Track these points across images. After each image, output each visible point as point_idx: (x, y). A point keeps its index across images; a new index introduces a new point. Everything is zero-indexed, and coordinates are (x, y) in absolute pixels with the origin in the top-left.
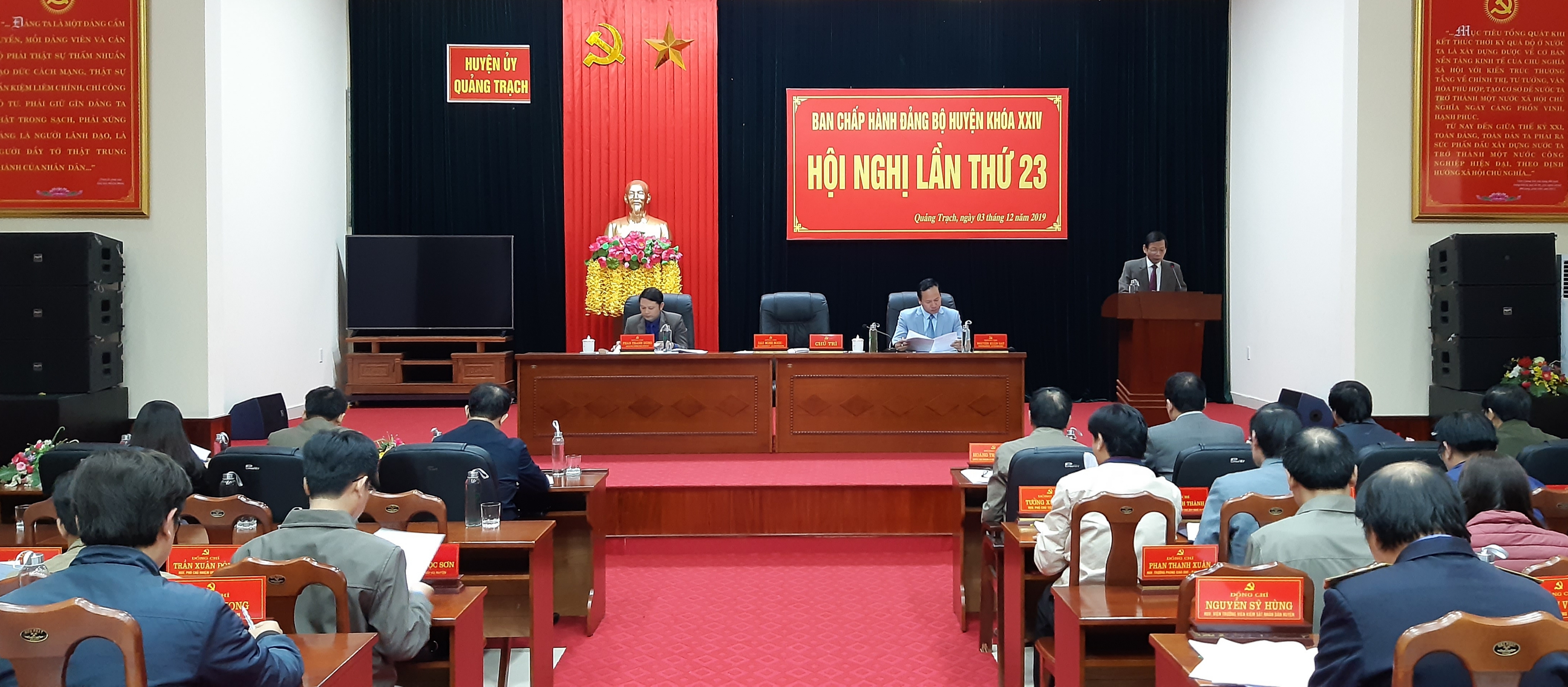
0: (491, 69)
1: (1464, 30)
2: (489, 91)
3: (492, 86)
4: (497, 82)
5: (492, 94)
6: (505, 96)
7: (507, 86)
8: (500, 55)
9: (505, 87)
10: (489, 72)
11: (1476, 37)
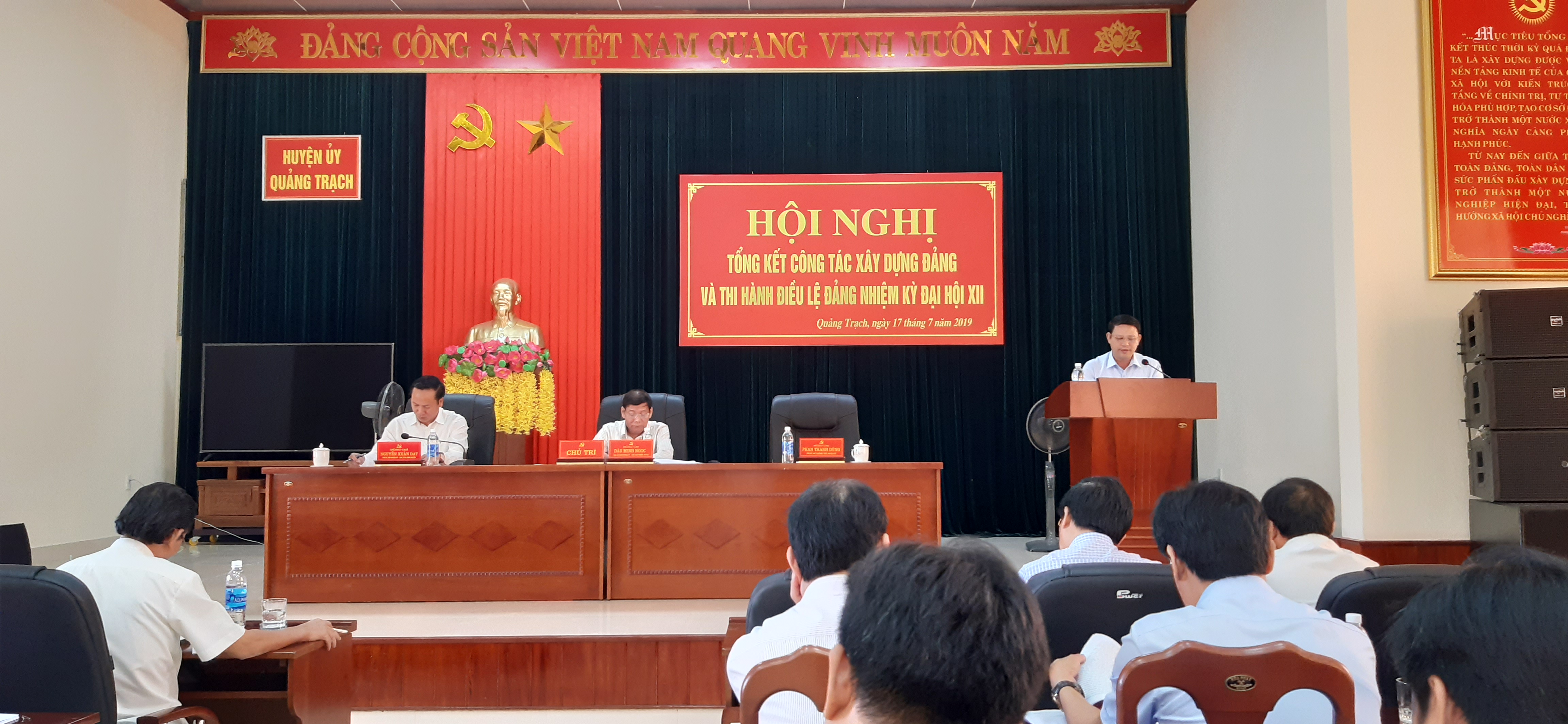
0: (311, 163)
1: (1485, 33)
2: (309, 187)
3: (313, 181)
4: (318, 177)
5: (313, 191)
6: (327, 192)
8: (323, 146)
9: (329, 182)
10: (310, 166)
11: (1502, 42)
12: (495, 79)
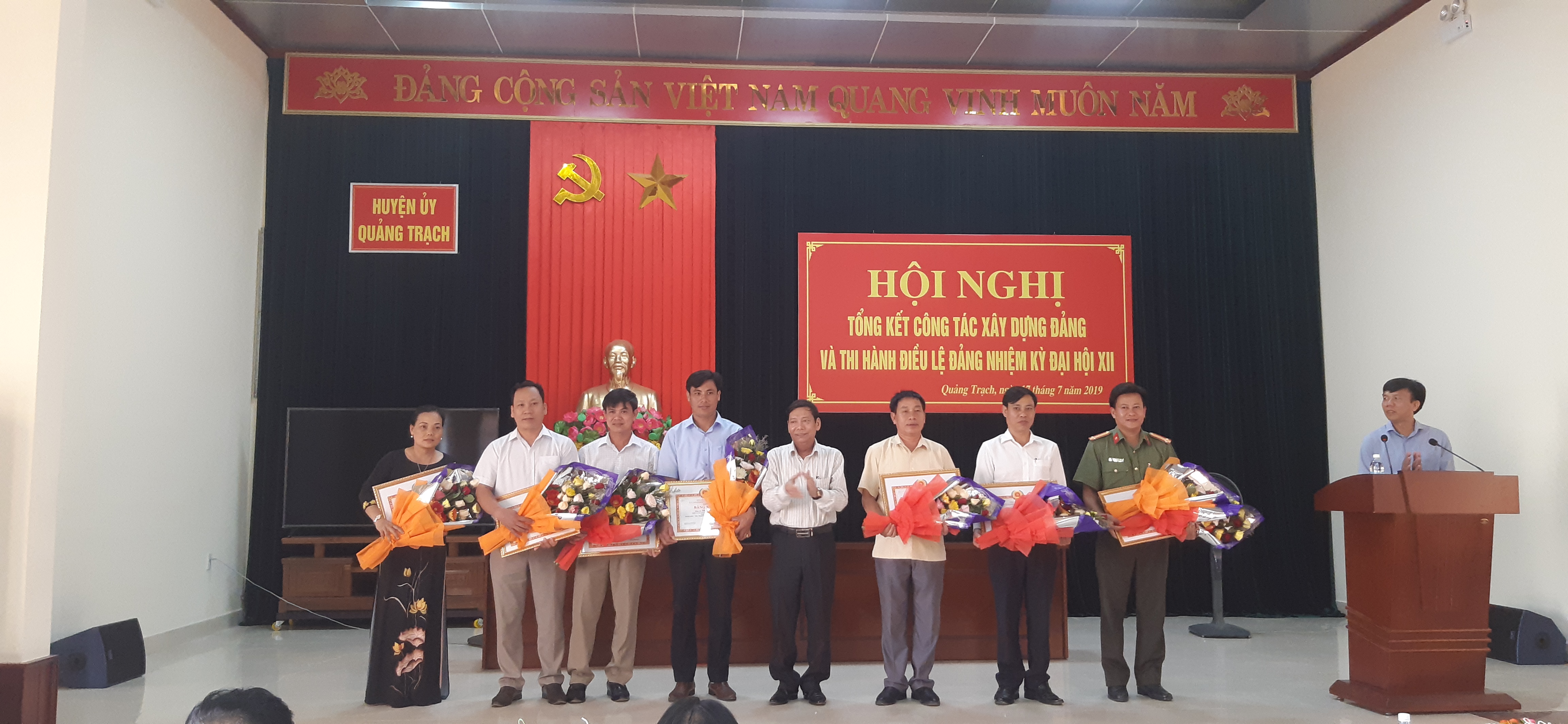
0: (404, 213)
2: (401, 239)
3: (406, 232)
4: (410, 228)
5: (406, 243)
6: (421, 245)
7: (423, 233)
8: (417, 196)
9: (423, 234)
10: (402, 217)
12: (603, 128)
